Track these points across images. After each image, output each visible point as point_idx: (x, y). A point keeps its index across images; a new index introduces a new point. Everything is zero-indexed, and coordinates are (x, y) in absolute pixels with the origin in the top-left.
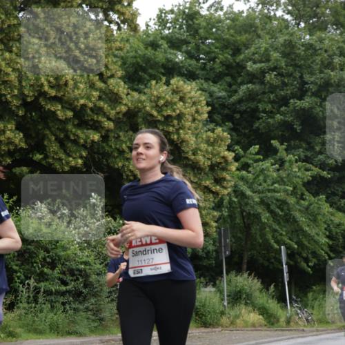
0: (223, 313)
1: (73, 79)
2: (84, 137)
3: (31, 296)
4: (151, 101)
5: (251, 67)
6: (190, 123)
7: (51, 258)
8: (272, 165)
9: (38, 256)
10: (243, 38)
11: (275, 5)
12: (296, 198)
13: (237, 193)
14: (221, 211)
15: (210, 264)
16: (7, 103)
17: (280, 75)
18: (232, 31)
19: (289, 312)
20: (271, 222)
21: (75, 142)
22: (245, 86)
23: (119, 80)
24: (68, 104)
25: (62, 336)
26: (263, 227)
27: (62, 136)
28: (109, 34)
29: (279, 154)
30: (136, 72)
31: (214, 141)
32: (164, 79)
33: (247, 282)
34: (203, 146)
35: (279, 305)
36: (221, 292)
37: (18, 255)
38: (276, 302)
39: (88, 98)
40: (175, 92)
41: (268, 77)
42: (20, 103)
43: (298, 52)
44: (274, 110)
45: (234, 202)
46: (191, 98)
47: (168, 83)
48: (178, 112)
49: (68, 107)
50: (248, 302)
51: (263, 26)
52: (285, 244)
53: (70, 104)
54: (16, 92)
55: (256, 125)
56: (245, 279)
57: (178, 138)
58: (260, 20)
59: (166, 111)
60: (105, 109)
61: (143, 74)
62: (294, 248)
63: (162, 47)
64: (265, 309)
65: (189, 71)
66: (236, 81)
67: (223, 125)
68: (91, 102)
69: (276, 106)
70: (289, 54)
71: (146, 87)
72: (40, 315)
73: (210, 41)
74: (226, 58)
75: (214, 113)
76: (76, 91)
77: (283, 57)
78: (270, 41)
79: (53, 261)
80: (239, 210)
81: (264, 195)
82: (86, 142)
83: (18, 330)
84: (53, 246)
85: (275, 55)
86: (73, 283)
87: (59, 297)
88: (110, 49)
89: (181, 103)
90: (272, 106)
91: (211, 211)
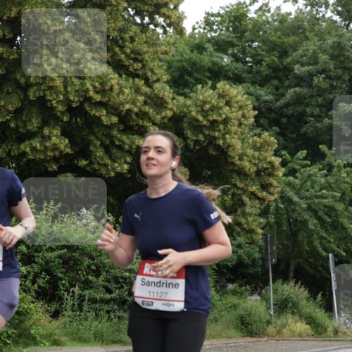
0: (269, 322)
1: (118, 84)
2: (129, 143)
3: (76, 303)
4: (196, 106)
5: (299, 70)
6: (236, 128)
7: (96, 266)
8: (320, 170)
9: (82, 263)
10: (291, 39)
11: (324, 6)
12: (345, 204)
13: (284, 200)
14: (267, 218)
15: (256, 272)
16: (53, 108)
17: (329, 77)
18: (279, 33)
19: (337, 321)
20: (319, 228)
21: (120, 148)
22: (293, 90)
23: (165, 85)
24: (113, 110)
25: (107, 344)
26: (310, 234)
27: (108, 142)
28: (154, 38)
29: (327, 159)
30: (182, 76)
31: (261, 146)
32: (210, 83)
33: (294, 290)
34: (250, 152)
35: (327, 314)
36: (268, 301)
37: (63, 263)
38: (324, 311)
39: (134, 103)
40: (221, 96)
41: (316, 80)
42: (65, 108)
43: (347, 54)
44: (322, 114)
45: (282, 209)
46: (237, 102)
47: (214, 87)
48: (224, 116)
49: (113, 112)
50: (295, 310)
51: (312, 28)
52: (333, 252)
53: (116, 109)
54: (61, 97)
55: (304, 129)
56: (291, 287)
57: (224, 143)
58: (308, 21)
59: (212, 115)
60: (150, 113)
61: (189, 78)
62: (342, 256)
63: (208, 50)
64: (313, 318)
65: (236, 75)
66: (284, 85)
67: (270, 129)
68: (136, 107)
69: (324, 110)
70: (338, 56)
71: (192, 91)
72: (84, 324)
73: (257, 44)
74: (273, 60)
75: (261, 117)
76: (121, 96)
77: (332, 59)
78: (318, 44)
79: (98, 268)
80: (285, 216)
81: (312, 201)
82: (131, 147)
83: (63, 339)
84: (98, 254)
85: (323, 57)
86: (117, 291)
87: (103, 305)
88: (156, 52)
89: (227, 108)
90: (320, 110)
91: (257, 218)
